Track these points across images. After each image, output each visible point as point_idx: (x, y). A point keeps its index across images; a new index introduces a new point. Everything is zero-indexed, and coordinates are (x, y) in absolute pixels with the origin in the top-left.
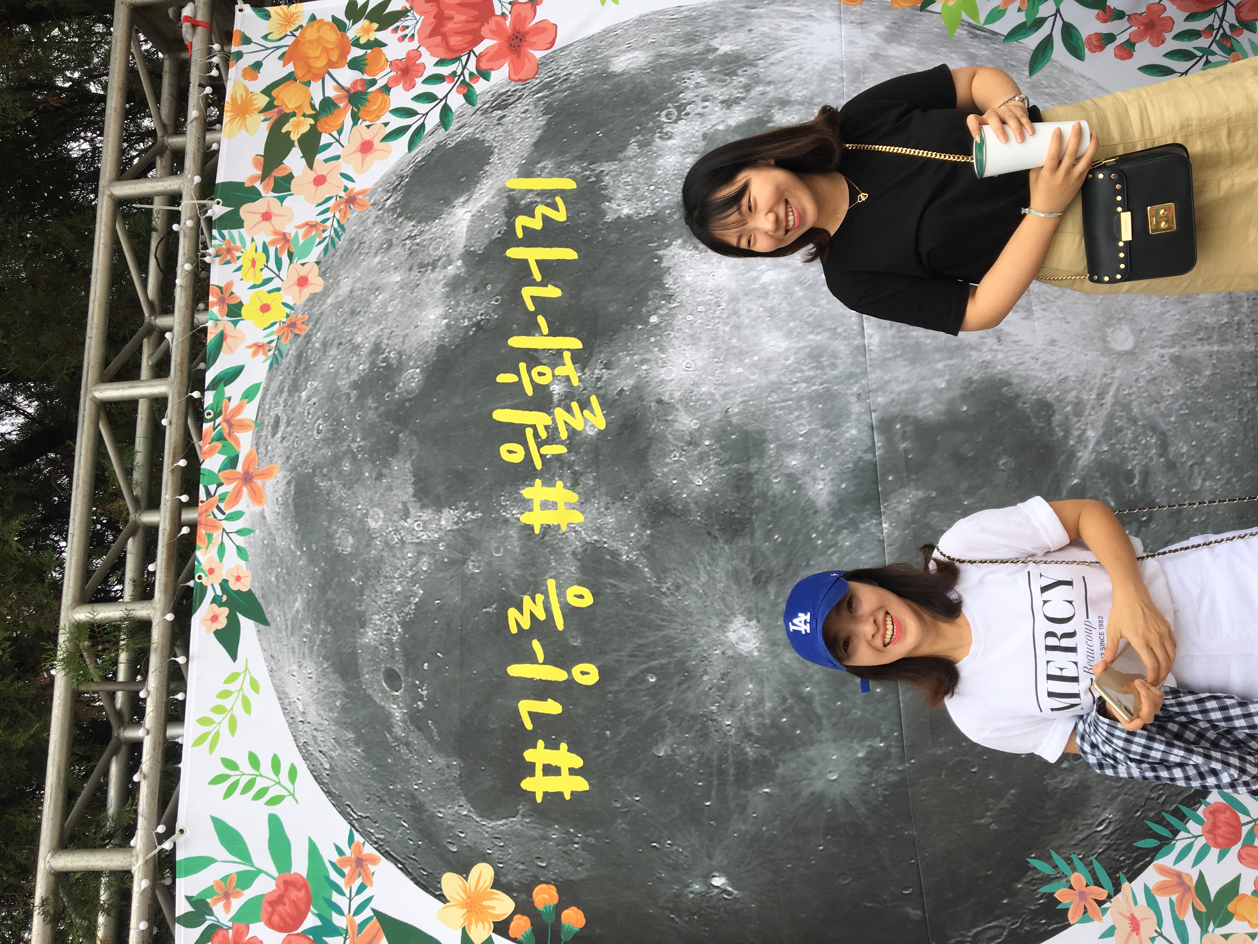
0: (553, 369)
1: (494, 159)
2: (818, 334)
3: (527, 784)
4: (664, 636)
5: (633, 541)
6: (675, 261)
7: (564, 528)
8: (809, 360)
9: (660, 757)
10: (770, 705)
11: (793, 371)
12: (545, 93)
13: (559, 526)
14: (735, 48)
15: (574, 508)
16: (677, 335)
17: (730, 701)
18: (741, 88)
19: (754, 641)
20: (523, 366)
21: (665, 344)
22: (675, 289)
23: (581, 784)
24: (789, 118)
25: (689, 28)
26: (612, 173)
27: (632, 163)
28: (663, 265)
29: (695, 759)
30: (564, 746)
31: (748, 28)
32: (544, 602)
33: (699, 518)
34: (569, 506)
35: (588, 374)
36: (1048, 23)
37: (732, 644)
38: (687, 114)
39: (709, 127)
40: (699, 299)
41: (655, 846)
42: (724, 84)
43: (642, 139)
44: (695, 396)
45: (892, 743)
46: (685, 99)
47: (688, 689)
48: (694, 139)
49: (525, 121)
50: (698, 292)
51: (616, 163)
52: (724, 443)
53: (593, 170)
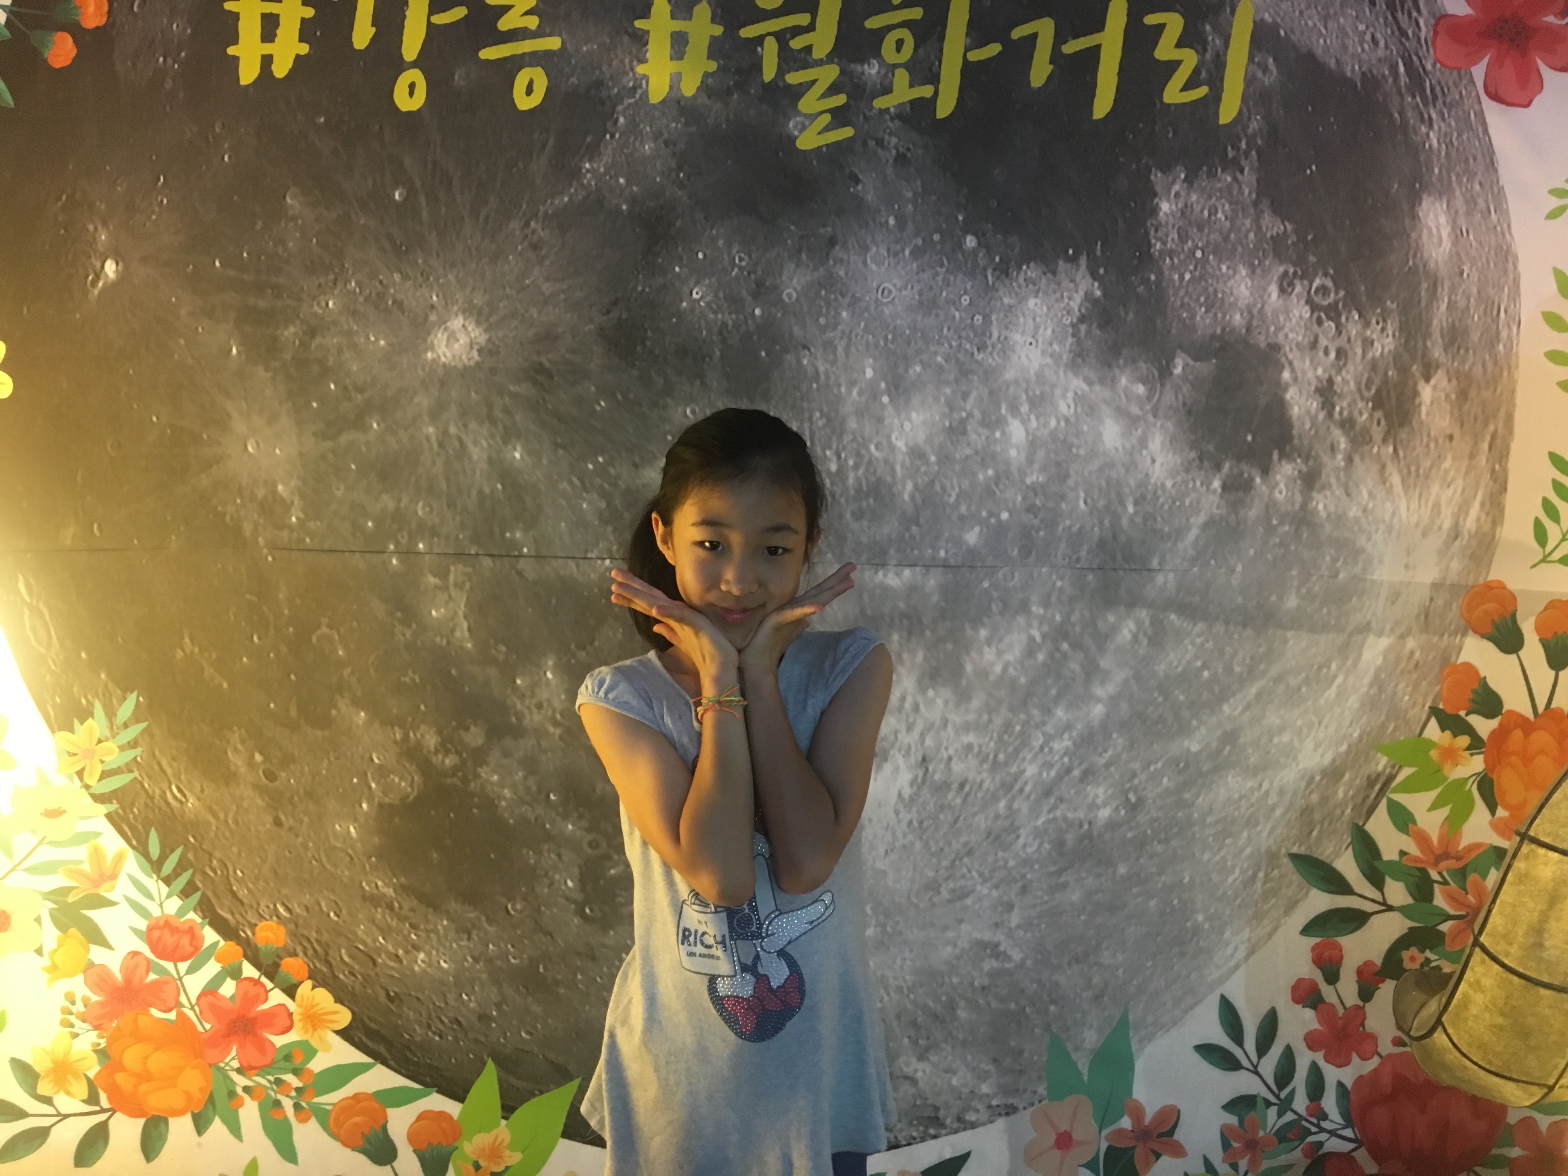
0: (906, 66)
2: (913, 498)
4: (463, 218)
5: (612, 181)
6: (1066, 283)
7: (641, 69)
8: (873, 479)
9: (284, 197)
10: (355, 368)
11: (859, 455)
12: (1404, 79)
13: (643, 61)
14: (1424, 410)
15: (671, 87)
16: (940, 278)
17: (362, 309)
18: (1351, 413)
19: (449, 354)
20: (916, 13)
21: (927, 257)
22: (1016, 280)
23: (248, 74)
24: (1282, 486)
25: (1475, 337)
26: (1236, 187)
27: (1248, 223)
28: (1061, 262)
29: (280, 250)
30: (304, 49)
31: (1457, 434)
32: (526, 29)
33: (640, 288)
34: (676, 80)
35: (890, 124)
36: (1371, 892)
37: (446, 322)
38: (1320, 322)
39: (1291, 357)
40: (994, 317)
41: (159, 179)
42: (1363, 386)
43: (1289, 242)
44: (836, 299)
45: (295, 535)
46: (1347, 319)
47: (383, 249)
48: (1272, 329)
49: (1356, 40)
50: (1006, 316)
51: (1254, 196)
52: (755, 337)
53: (1247, 155)
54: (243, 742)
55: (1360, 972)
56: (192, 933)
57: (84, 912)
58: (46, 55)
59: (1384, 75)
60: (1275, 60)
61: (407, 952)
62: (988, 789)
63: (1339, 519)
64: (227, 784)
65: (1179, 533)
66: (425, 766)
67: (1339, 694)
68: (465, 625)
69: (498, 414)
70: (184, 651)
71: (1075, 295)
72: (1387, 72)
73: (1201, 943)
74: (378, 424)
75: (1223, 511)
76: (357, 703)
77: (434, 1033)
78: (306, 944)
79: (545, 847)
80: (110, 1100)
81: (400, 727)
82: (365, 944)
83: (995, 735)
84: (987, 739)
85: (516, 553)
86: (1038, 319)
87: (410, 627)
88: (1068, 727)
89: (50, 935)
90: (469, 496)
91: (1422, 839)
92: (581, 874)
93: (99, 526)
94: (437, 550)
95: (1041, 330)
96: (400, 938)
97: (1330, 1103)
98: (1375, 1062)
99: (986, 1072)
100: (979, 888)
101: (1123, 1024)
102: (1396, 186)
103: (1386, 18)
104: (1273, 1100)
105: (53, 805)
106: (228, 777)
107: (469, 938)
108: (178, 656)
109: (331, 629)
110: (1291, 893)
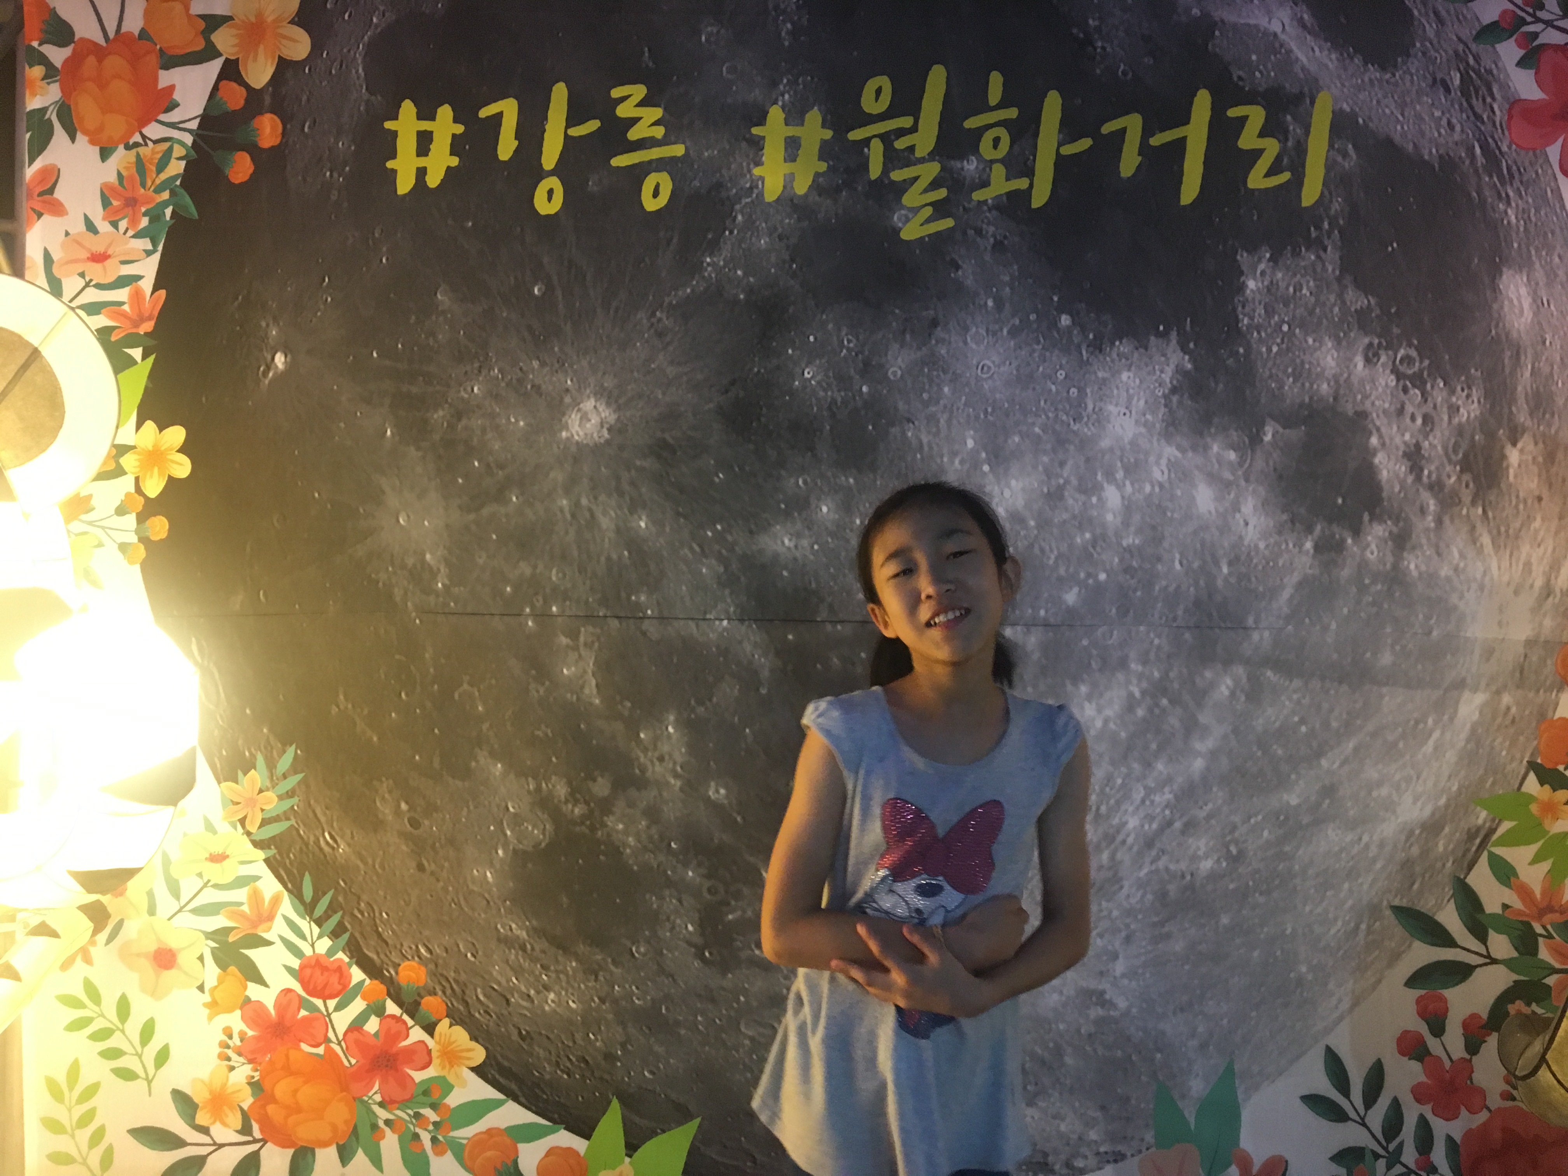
0: (1002, 161)
1: (1373, 72)
3: (408, 108)
4: (595, 310)
5: (731, 274)
6: (1157, 357)
7: (757, 171)
9: (436, 294)
10: (497, 447)
12: (1480, 160)
13: (759, 163)
14: (1511, 472)
15: (785, 187)
16: (1036, 355)
17: (503, 393)
18: (1439, 477)
19: (581, 433)
20: (1012, 113)
21: (1024, 336)
22: (1110, 355)
23: (405, 185)
24: (1373, 547)
25: (1560, 401)
26: (1319, 264)
27: (1332, 298)
28: (1152, 338)
29: (431, 341)
30: (455, 161)
31: (1546, 495)
32: (652, 139)
33: (756, 370)
34: (789, 179)
35: (988, 215)
36: (1476, 945)
37: (579, 404)
38: (1405, 390)
39: (1378, 423)
40: (1088, 391)
41: (324, 280)
42: (1450, 451)
43: (1373, 315)
44: (938, 376)
45: (441, 599)
46: (1432, 387)
47: (523, 339)
48: (1359, 397)
49: (1433, 126)
50: (1100, 389)
51: (1337, 273)
52: (863, 413)
53: (1329, 234)
54: (390, 792)
55: (1466, 1025)
56: (341, 972)
57: (243, 951)
58: (227, 172)
59: (1460, 158)
60: (1354, 146)
61: (538, 992)
63: (1431, 578)
64: (375, 831)
65: (1273, 592)
66: (556, 815)
67: (1436, 748)
68: (594, 682)
69: (626, 487)
70: (338, 706)
71: (1167, 368)
72: (1463, 155)
73: (1305, 994)
74: (517, 498)
75: (1317, 572)
76: (494, 755)
77: (562, 1071)
78: (444, 983)
80: (262, 1131)
81: (533, 778)
82: (499, 984)
85: (641, 615)
86: (1131, 391)
87: (543, 684)
88: (1169, 780)
89: (211, 973)
90: (598, 561)
91: (1524, 892)
92: (700, 919)
93: (265, 594)
94: (568, 613)
95: (1134, 402)
96: (532, 979)
97: (1439, 1156)
98: (1484, 1116)
99: (1094, 1119)
101: (1229, 1074)
102: (1476, 261)
103: (1461, 105)
104: (1381, 1152)
105: (218, 850)
106: (376, 825)
107: (596, 980)
108: (333, 712)
109: (472, 686)
110: (1393, 945)
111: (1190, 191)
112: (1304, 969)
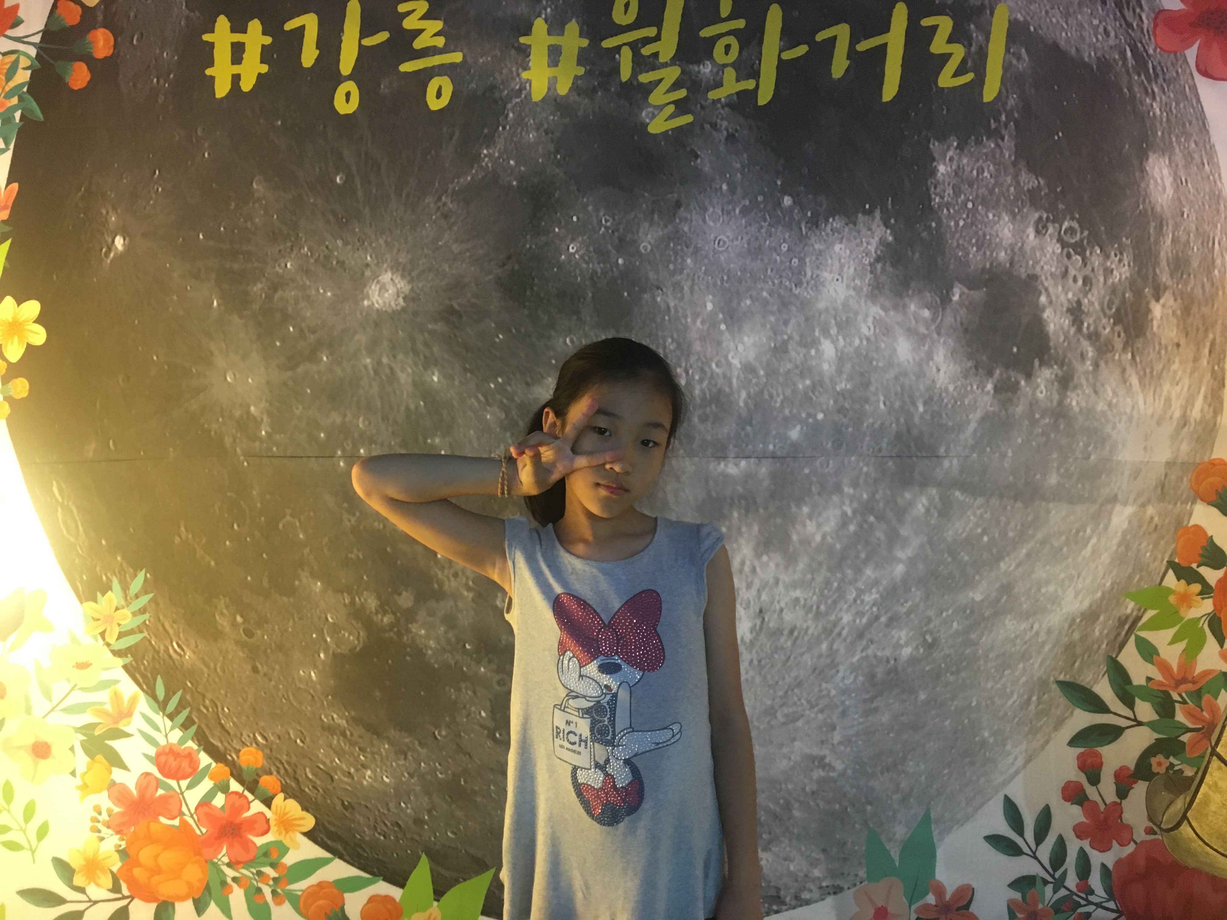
0: (733, 65)
2: (746, 404)
3: (223, 23)
4: (389, 196)
5: (505, 163)
6: (864, 231)
7: (525, 75)
8: (714, 390)
9: (252, 184)
10: (308, 314)
11: (702, 370)
12: (1131, 62)
13: (526, 68)
14: (1155, 323)
15: (549, 89)
16: (763, 231)
17: (313, 269)
18: (1096, 328)
19: (380, 302)
20: (740, 24)
21: (753, 214)
22: (825, 230)
23: (222, 89)
24: (1042, 387)
25: (1195, 264)
26: (998, 151)
27: (1009, 179)
28: (860, 215)
29: (249, 225)
30: (264, 69)
31: (1183, 342)
32: (435, 47)
33: (528, 246)
34: (553, 82)
35: (722, 111)
36: (1125, 711)
37: (378, 276)
38: (1069, 256)
39: (1046, 284)
40: (807, 260)
41: (155, 173)
42: (1105, 306)
43: (1043, 193)
44: (682, 250)
45: (265, 445)
46: (1091, 253)
47: (328, 222)
48: (1031, 262)
49: (1092, 32)
50: (817, 259)
51: (1013, 158)
52: (619, 281)
53: (1006, 125)
54: (227, 607)
55: (1117, 775)
56: (191, 758)
57: (107, 742)
58: (67, 80)
59: (1114, 60)
60: (1027, 50)
61: (357, 770)
62: (813, 634)
63: (1089, 412)
64: (216, 640)
65: (961, 427)
66: (368, 624)
67: (1093, 552)
69: (420, 347)
70: (180, 537)
71: (872, 240)
72: (1117, 57)
73: (987, 754)
74: (327, 358)
75: (996, 408)
76: (314, 575)
77: (379, 834)
78: (278, 765)
79: (463, 685)
80: (129, 889)
81: (348, 594)
82: (324, 764)
83: (817, 590)
84: (811, 594)
86: (843, 260)
87: (354, 515)
88: (876, 583)
89: (81, 760)
90: (398, 411)
91: (1164, 667)
92: (492, 706)
93: (114, 442)
95: (845, 269)
96: (352, 759)
97: (1095, 881)
98: (1130, 848)
99: (817, 859)
100: (807, 712)
101: (926, 820)
102: (1127, 146)
103: (1115, 15)
104: (1050, 879)
105: (82, 660)
106: (216, 635)
107: (406, 758)
108: (176, 542)
109: (294, 518)
110: (1059, 712)
111: (889, 91)
112: (986, 734)
